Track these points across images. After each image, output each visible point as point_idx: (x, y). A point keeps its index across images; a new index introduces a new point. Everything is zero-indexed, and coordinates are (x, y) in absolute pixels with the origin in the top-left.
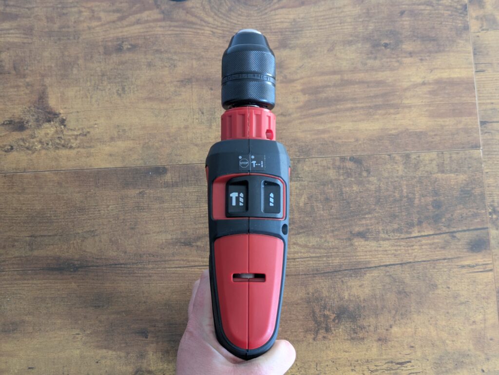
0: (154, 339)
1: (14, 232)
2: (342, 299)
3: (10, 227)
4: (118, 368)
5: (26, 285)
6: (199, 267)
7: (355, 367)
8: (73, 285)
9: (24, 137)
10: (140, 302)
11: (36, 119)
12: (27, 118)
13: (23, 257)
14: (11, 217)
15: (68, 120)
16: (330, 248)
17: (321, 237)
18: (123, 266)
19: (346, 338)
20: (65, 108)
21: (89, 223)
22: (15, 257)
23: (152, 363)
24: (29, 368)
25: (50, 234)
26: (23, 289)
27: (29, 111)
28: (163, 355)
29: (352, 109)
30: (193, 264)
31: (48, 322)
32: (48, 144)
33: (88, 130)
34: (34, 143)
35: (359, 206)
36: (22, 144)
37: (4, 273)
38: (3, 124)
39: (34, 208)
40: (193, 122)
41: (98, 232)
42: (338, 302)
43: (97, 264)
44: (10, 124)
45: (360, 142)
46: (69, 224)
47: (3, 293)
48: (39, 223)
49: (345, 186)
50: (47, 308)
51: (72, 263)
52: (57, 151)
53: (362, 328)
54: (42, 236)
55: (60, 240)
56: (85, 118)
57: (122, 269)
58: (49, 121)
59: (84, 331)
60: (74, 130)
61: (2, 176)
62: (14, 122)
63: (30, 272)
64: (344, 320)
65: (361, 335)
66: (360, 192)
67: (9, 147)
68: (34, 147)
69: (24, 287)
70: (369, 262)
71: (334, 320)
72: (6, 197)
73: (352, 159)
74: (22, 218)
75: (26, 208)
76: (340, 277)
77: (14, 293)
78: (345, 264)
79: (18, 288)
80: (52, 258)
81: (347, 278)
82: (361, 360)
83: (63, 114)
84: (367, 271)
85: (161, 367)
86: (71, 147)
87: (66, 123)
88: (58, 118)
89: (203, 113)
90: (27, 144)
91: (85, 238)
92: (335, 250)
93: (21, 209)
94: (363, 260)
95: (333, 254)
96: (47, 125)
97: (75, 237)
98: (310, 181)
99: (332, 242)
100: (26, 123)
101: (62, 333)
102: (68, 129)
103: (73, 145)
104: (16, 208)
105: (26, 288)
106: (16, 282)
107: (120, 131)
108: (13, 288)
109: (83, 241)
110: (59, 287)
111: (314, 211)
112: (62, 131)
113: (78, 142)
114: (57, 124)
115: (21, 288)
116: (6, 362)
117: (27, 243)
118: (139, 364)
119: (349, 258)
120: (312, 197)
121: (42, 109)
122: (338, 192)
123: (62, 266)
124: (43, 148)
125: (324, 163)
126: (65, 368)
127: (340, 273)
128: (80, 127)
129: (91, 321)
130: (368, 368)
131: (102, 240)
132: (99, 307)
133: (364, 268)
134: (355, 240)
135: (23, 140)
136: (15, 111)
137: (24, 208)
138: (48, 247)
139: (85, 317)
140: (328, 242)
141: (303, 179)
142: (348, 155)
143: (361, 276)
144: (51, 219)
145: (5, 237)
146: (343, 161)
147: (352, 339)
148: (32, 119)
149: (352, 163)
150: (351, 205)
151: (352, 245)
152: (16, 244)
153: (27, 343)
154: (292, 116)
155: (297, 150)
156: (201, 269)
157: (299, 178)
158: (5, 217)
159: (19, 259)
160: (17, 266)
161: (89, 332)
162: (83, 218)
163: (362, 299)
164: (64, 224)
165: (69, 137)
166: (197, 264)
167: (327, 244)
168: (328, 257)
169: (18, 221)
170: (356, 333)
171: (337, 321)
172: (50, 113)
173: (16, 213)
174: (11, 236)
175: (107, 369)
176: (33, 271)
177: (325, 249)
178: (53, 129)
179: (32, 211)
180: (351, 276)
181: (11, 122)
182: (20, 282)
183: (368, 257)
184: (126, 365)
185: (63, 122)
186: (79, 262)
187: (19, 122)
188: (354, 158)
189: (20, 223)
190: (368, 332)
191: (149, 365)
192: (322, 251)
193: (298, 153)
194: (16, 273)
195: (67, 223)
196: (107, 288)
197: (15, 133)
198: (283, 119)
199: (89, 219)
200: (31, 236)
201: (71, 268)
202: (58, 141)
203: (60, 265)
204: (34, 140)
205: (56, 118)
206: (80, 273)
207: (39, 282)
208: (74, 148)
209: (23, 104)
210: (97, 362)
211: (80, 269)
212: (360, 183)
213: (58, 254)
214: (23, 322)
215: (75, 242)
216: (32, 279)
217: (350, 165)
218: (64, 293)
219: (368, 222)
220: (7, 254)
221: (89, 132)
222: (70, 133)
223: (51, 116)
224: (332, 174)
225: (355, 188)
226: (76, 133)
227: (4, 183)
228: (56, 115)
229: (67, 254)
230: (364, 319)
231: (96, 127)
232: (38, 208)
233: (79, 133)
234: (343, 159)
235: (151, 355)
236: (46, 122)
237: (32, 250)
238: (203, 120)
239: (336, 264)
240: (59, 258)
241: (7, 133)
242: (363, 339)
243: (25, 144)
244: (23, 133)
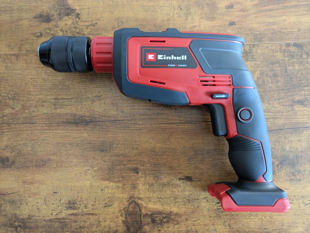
0: (143, 175)
1: (43, 96)
2: (284, 150)
3: (40, 92)
4: (117, 195)
5: (52, 134)
6: (176, 124)
7: (293, 200)
8: (85, 135)
9: (50, 27)
10: (133, 148)
11: (59, 14)
12: (52, 13)
13: (49, 114)
14: (41, 85)
15: (81, 14)
16: (277, 112)
17: (270, 104)
18: (121, 122)
19: (286, 179)
20: (80, 5)
21: (97, 90)
22: (44, 114)
23: (141, 192)
24: (54, 193)
25: (68, 98)
26: (50, 137)
27: (53, 8)
28: (149, 187)
29: (296, 6)
30: (172, 121)
31: (67, 160)
32: (67, 32)
33: (96, 22)
34: (57, 31)
35: (299, 80)
36: (49, 31)
37: (36, 125)
38: (35, 17)
39: (57, 78)
40: (174, 16)
41: (103, 97)
42: (281, 152)
43: (102, 120)
44: (40, 17)
45: (302, 32)
46: (82, 90)
47: (35, 139)
48: (61, 89)
49: (289, 66)
50: (67, 151)
51: (84, 119)
53: (299, 172)
54: (63, 99)
55: (75, 102)
56: (94, 13)
57: (120, 124)
58: (68, 15)
59: (93, 168)
60: (86, 22)
61: (35, 55)
62: (43, 16)
63: (54, 124)
64: (285, 166)
65: (298, 177)
66: (301, 70)
67: (40, 34)
68: (57, 34)
69: (50, 135)
70: (306, 123)
71: (278, 166)
72: (37, 70)
73: (295, 45)
74: (49, 86)
75: (52, 78)
76: (283, 133)
77: (43, 140)
78: (287, 124)
79: (46, 136)
80: (70, 115)
81: (289, 135)
82: (298, 196)
83: (78, 9)
84: (304, 130)
85: (148, 195)
87: (80, 16)
88: (74, 13)
89: (181, 9)
90: (52, 32)
91: (94, 101)
92: (280, 114)
93: (48, 79)
94: (301, 121)
95: (279, 116)
96: (66, 18)
97: (87, 100)
98: (262, 61)
99: (278, 107)
100: (52, 16)
101: (77, 169)
102: (82, 21)
103: (85, 33)
104: (44, 78)
105: (52, 136)
106: (44, 132)
107: (120, 22)
108: (43, 136)
109: (92, 103)
110: (75, 136)
111: (265, 84)
112: (77, 22)
113: (89, 30)
114: (74, 18)
115: (48, 136)
116: (38, 188)
117: (52, 104)
118: (132, 193)
119: (291, 120)
120: (263, 73)
121: (63, 6)
122: (284, 69)
123: (77, 121)
125: (274, 48)
126: (79, 194)
127: (283, 131)
128: (90, 19)
129: (98, 161)
130: (303, 202)
131: (106, 103)
132: (103, 151)
133: (302, 128)
134: (296, 106)
135: (49, 29)
136: (44, 7)
137: (50, 79)
138: (68, 107)
139: (94, 158)
140: (275, 108)
141: (257, 60)
142: (292, 42)
143: (299, 133)
144: (69, 87)
145: (37, 99)
146: (288, 46)
147: (291, 180)
148: (56, 14)
149: (295, 47)
150: (294, 80)
151: (293, 110)
152: (44, 104)
153: (52, 175)
154: (250, 11)
155: (252, 38)
156: (178, 125)
157: (254, 59)
158: (36, 85)
159: (46, 115)
160: (45, 120)
161: (96, 169)
162: (93, 87)
163: (300, 150)
164: (78, 91)
165: (83, 27)
166: (175, 122)
167: (274, 109)
168: (274, 118)
169: (45, 88)
170: (295, 176)
171: (280, 166)
172: (68, 9)
173: (45, 82)
174: (41, 98)
175: (109, 195)
176: (57, 124)
177: (272, 113)
178: (71, 21)
179: (56, 80)
180: (292, 133)
181: (40, 16)
182: (48, 131)
183: (305, 119)
184: (123, 193)
185: (78, 16)
186: (89, 118)
187: (46, 16)
188: (296, 44)
189: (47, 89)
190: (303, 175)
191: (139, 194)
192: (270, 114)
193: (253, 40)
194: (44, 125)
195: (80, 90)
196: (110, 137)
197: (43, 24)
198: (242, 13)
199: (97, 87)
200: (55, 99)
201: (83, 123)
202: (74, 30)
203: (76, 120)
204: (57, 29)
205: (73, 13)
206: (89, 126)
207: (61, 132)
209: (49, 3)
210: (102, 190)
211: (90, 124)
212: (301, 63)
213: (74, 112)
214: (50, 160)
215: (86, 104)
216: (56, 129)
217: (292, 49)
218: (78, 140)
219: (306, 92)
220: (38, 111)
221: (96, 23)
222: (83, 24)
223: (69, 11)
224: (279, 56)
225: (296, 67)
226: (87, 24)
227: (36, 60)
228: (73, 10)
229: (81, 112)
230: (301, 165)
231: (102, 20)
232: (60, 79)
233: (89, 24)
234: (288, 45)
235: (141, 186)
236: (66, 16)
237: (56, 109)
238: (181, 15)
239: (280, 124)
240: (75, 115)
241: (38, 24)
242: (300, 180)
243: (51, 32)
244: (49, 24)
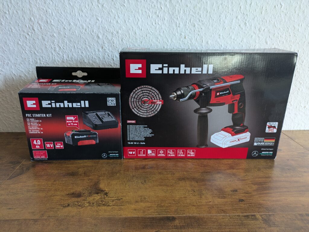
9: (79, 200)
32: (93, 204)
34: (84, 203)
36: (77, 203)
52: (99, 207)
58: (98, 193)
67: (67, 205)
68: (83, 205)
86: (109, 205)
87: (108, 194)
90: (80, 204)
96: (95, 195)
102: (109, 197)
107: (142, 198)
112: (105, 198)
113: (114, 203)
124: (89, 206)
128: (116, 196)
165: (109, 201)
178: (99, 197)
181: (73, 194)
185: (106, 194)
197: (73, 198)
202: (101, 203)
208: (111, 206)
221: (122, 199)
222: (110, 199)
223: (99, 191)
226: (113, 199)
231: (127, 196)
233: (115, 199)
241: (69, 198)
243: (78, 203)
244: (79, 198)
